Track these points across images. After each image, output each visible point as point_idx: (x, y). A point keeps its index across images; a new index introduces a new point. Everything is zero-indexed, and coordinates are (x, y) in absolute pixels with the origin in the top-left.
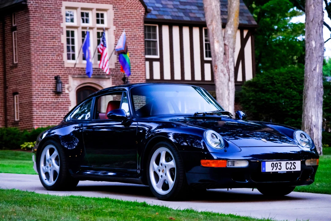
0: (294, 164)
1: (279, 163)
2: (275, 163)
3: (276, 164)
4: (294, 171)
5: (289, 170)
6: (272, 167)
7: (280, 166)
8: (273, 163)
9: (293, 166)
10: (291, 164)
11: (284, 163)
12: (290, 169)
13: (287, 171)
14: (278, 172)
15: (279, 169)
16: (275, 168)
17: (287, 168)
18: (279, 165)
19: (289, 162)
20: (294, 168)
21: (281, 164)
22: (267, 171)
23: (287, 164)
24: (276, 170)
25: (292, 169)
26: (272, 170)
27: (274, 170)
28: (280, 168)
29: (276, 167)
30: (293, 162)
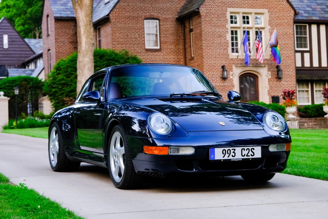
0: (253, 150)
1: (232, 149)
2: (227, 149)
3: (229, 151)
4: (251, 158)
5: (245, 157)
6: (223, 154)
7: (234, 152)
8: (225, 150)
9: (251, 153)
10: (248, 150)
11: (238, 150)
12: (247, 156)
13: (242, 159)
14: (231, 159)
15: (232, 156)
16: (227, 155)
17: (243, 155)
18: (232, 151)
19: (246, 148)
20: (253, 154)
21: (234, 151)
22: (216, 158)
23: (243, 150)
24: (228, 157)
25: (249, 156)
26: (224, 157)
27: (226, 158)
28: (234, 155)
29: (228, 153)
30: (250, 148)
